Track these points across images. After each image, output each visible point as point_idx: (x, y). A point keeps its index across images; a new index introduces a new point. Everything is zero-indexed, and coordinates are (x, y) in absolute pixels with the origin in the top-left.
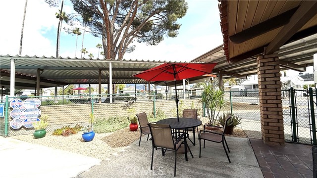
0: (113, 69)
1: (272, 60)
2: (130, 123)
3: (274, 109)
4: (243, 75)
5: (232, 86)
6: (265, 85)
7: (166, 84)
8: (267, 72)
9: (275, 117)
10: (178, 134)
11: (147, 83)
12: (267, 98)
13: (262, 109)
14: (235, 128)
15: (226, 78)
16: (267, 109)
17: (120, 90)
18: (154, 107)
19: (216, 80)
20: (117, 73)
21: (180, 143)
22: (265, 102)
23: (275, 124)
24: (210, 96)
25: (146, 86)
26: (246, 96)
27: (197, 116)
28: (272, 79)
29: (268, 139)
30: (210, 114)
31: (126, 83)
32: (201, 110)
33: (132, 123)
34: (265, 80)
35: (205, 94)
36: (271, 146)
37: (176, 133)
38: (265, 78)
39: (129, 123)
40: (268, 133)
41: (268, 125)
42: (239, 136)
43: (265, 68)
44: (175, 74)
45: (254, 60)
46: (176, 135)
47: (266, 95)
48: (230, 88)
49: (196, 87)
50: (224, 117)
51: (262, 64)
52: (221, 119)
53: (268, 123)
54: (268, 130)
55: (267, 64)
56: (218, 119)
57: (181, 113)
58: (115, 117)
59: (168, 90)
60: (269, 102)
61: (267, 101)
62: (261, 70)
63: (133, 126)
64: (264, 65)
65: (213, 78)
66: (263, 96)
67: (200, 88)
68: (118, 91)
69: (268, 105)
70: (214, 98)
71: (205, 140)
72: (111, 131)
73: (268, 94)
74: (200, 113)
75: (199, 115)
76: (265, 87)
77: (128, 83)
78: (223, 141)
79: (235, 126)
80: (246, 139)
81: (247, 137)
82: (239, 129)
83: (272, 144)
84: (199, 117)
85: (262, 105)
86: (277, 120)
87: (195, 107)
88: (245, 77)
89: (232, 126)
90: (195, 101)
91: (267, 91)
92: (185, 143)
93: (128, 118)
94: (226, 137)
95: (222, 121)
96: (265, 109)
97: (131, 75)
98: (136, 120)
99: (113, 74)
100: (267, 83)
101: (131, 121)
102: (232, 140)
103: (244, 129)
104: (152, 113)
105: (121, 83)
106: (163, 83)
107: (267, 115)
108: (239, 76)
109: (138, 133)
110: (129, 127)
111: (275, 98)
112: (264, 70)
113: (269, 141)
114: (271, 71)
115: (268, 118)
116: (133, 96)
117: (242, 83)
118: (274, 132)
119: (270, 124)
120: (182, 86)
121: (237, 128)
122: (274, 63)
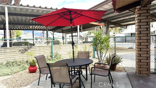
0: (9, 14)
1: (145, 11)
2: (29, 66)
3: (145, 50)
4: (124, 25)
5: (115, 34)
6: (140, 31)
7: (63, 32)
8: (142, 21)
9: (145, 55)
10: (73, 72)
11: (44, 30)
12: (141, 41)
13: (137, 50)
14: (118, 66)
15: (112, 27)
16: (140, 50)
17: (18, 36)
18: (52, 51)
19: (104, 29)
20: (13, 19)
21: (75, 78)
22: (139, 44)
23: (145, 61)
24: (99, 40)
25: (43, 33)
26: (125, 42)
27: (89, 57)
28: (145, 27)
29: (140, 72)
30: (99, 56)
31: (23, 30)
32: (92, 53)
33: (31, 66)
34: (140, 28)
35: (96, 39)
36: (141, 77)
37: (72, 71)
38: (140, 26)
39: (27, 66)
40: (140, 68)
41: (140, 62)
42: (120, 71)
43: (141, 18)
44: (71, 20)
45: (133, 13)
46: (72, 73)
47: (140, 39)
48: (114, 35)
49: (88, 35)
50: (110, 57)
51: (139, 15)
52: (107, 59)
53: (140, 60)
54: (140, 65)
55: (142, 15)
56: (105, 59)
57: (76, 55)
58: (13, 61)
59: (64, 36)
60: (142, 44)
61: (140, 44)
62: (138, 19)
63: (32, 68)
64: (140, 15)
65: (101, 27)
66: (138, 40)
67: (91, 36)
68: (15, 38)
69: (141, 47)
70: (103, 42)
71: (95, 75)
72: (10, 73)
73: (142, 38)
74: (91, 54)
75: (90, 57)
76: (140, 33)
77: (26, 30)
78: (109, 75)
79: (118, 64)
80: (125, 73)
81: (126, 71)
82: (120, 66)
83: (142, 75)
84: (90, 58)
85: (137, 46)
86: (146, 58)
87: (87, 50)
88: (125, 27)
89: (116, 64)
90: (88, 45)
91: (141, 36)
92: (79, 78)
93: (27, 62)
94: (111, 73)
95: (108, 60)
96: (139, 50)
97: (29, 22)
98: (34, 63)
99: (9, 19)
100: (141, 30)
101: (30, 63)
102: (115, 75)
103: (124, 66)
104: (51, 56)
105: (18, 29)
106: (60, 30)
107: (140, 54)
108: (122, 26)
109: (37, 74)
110: (28, 70)
111: (146, 41)
112: (140, 20)
113: (140, 73)
114: (145, 21)
115: (140, 56)
116: (31, 42)
117: (123, 32)
118: (144, 66)
119: (142, 61)
120: (77, 33)
121: (119, 66)
122: (147, 14)
